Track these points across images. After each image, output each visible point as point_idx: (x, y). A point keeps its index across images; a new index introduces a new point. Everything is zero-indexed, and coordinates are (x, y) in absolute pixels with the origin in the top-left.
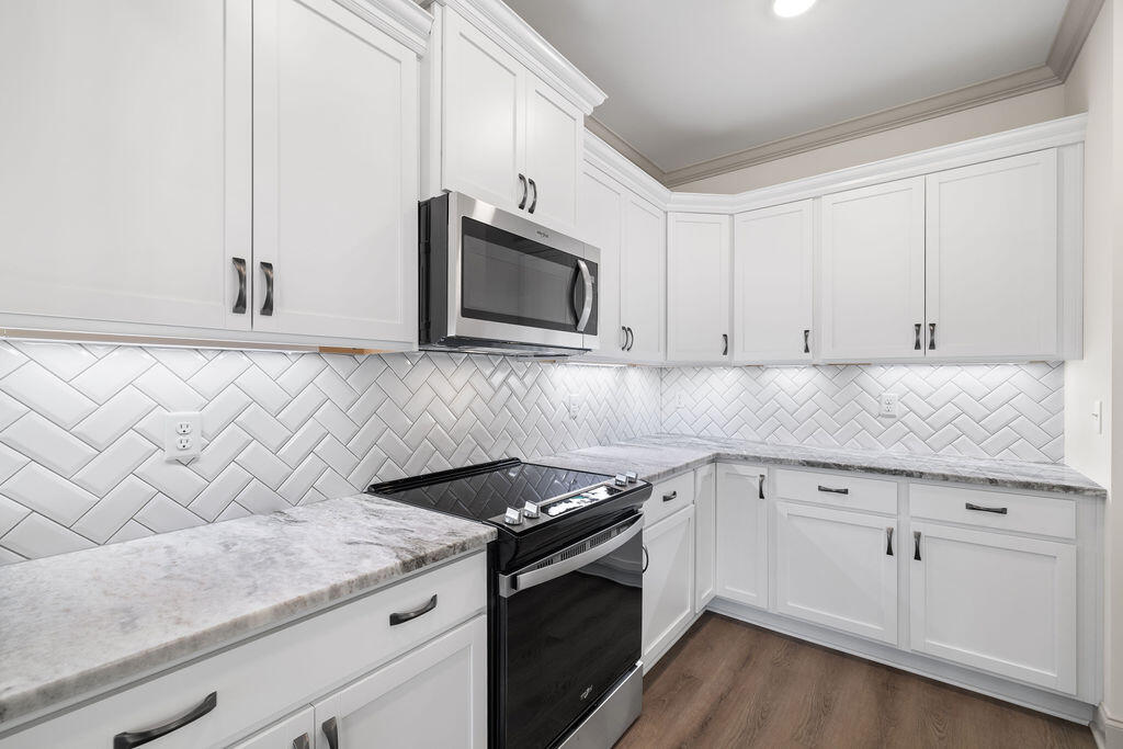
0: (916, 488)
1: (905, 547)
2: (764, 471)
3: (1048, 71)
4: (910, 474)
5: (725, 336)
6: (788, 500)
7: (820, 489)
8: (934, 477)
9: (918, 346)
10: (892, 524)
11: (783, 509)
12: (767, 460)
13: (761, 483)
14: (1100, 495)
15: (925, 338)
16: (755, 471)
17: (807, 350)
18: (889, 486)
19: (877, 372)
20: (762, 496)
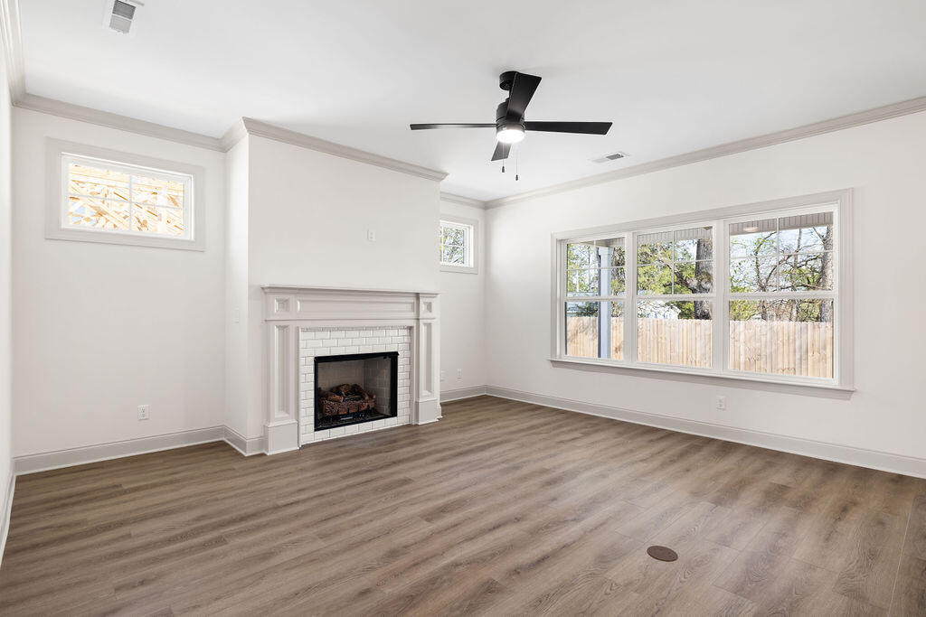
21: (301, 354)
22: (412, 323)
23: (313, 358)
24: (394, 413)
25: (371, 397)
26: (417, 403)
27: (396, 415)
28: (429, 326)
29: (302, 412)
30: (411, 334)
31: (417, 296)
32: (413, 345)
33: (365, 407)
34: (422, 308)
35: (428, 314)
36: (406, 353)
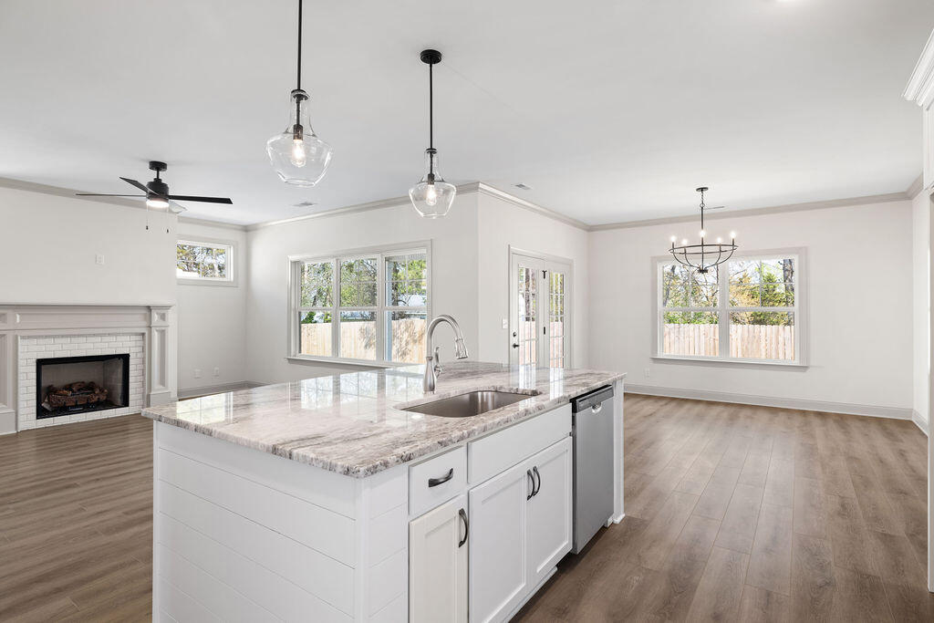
21: (20, 355)
22: (145, 331)
23: (35, 360)
24: (126, 403)
25: (102, 391)
26: (149, 396)
27: (128, 406)
28: (163, 333)
29: (22, 404)
30: (144, 340)
31: (149, 308)
32: (146, 349)
33: (96, 399)
34: (155, 317)
35: (162, 323)
36: (139, 355)
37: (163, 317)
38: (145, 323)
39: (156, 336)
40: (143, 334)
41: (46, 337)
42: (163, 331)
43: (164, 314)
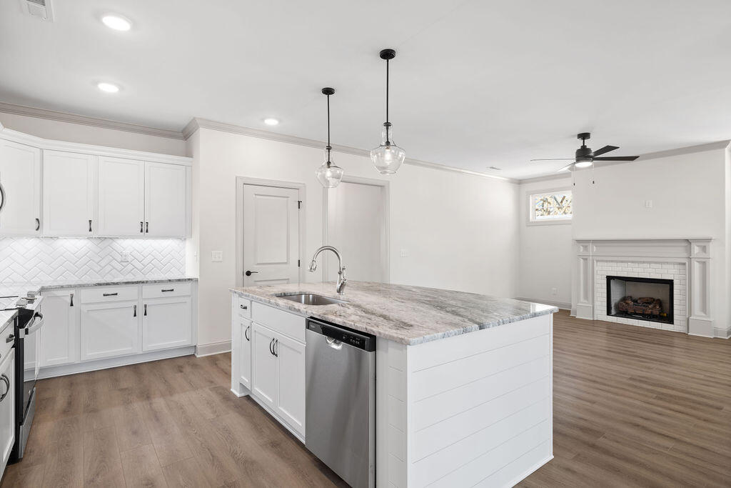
0: (145, 287)
1: (140, 311)
2: (73, 292)
3: (181, 134)
4: (143, 282)
5: (37, 219)
6: (87, 304)
7: (104, 295)
8: (151, 282)
9: (142, 231)
10: (136, 303)
11: (84, 309)
12: (75, 286)
13: (72, 298)
14: (197, 280)
15: (145, 228)
16: (68, 293)
17: (90, 230)
18: (135, 288)
19: (120, 241)
20: (72, 305)
21: (597, 273)
22: (685, 261)
23: (605, 276)
24: (671, 320)
27: (672, 323)
28: (704, 265)
29: (598, 303)
30: (684, 269)
31: (688, 241)
32: (686, 276)
33: (650, 312)
34: (696, 250)
35: (703, 255)
36: (683, 282)
37: (704, 249)
38: (685, 255)
39: (696, 267)
40: (684, 264)
41: (612, 261)
42: (704, 263)
43: (705, 247)
